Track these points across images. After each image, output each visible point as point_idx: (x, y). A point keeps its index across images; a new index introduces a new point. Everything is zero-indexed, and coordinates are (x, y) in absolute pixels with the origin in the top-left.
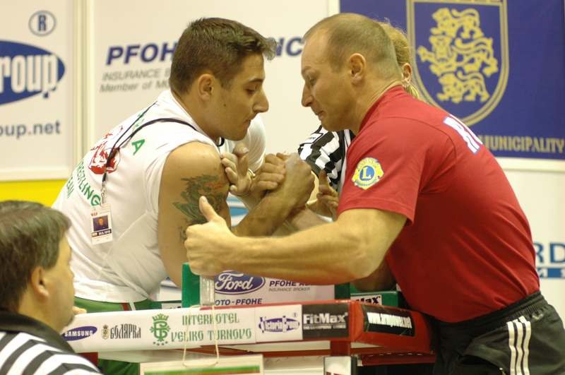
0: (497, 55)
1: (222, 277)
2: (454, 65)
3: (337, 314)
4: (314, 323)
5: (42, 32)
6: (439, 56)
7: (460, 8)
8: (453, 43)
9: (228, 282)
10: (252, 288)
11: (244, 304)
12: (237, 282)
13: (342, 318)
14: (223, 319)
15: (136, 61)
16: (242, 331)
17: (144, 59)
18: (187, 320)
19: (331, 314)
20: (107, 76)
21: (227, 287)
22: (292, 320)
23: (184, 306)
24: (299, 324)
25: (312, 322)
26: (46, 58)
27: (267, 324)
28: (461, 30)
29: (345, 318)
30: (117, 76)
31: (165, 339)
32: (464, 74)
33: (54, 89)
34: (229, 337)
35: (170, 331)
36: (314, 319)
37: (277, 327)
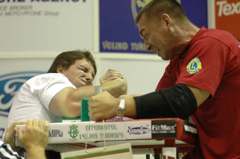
3: (170, 125)
4: (158, 130)
14: (108, 128)
16: (119, 134)
18: (88, 128)
19: (167, 125)
22: (146, 128)
23: (83, 121)
24: (150, 130)
25: (156, 129)
27: (132, 130)
29: (175, 128)
31: (76, 138)
34: (111, 137)
35: (79, 133)
36: (158, 128)
37: (138, 132)
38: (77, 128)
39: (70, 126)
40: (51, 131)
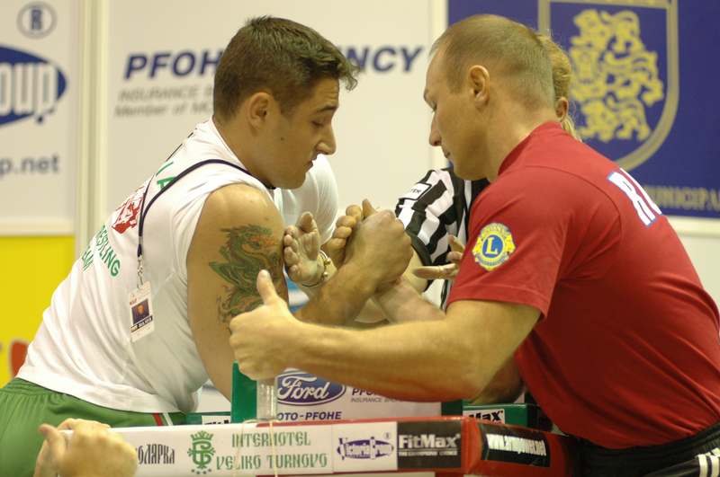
0: (663, 76)
1: (287, 382)
2: (603, 88)
3: (445, 435)
4: (413, 448)
5: (36, 32)
6: (582, 76)
7: (613, 10)
8: (601, 59)
9: (295, 388)
10: (328, 397)
11: (317, 419)
12: (307, 388)
13: (452, 441)
14: (288, 440)
15: (164, 75)
16: (314, 457)
17: (176, 72)
18: (238, 440)
19: (437, 436)
20: (125, 95)
21: (294, 395)
22: (384, 443)
23: (233, 421)
24: (393, 448)
25: (410, 446)
26: (41, 69)
27: (349, 448)
28: (613, 40)
29: (456, 442)
30: (137, 94)
31: (209, 466)
32: (616, 100)
33: (51, 111)
34: (297, 465)
35: (215, 455)
36: (413, 442)
37: (363, 452)
38: (211, 442)
39: (192, 436)
40: (145, 449)
